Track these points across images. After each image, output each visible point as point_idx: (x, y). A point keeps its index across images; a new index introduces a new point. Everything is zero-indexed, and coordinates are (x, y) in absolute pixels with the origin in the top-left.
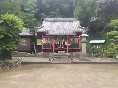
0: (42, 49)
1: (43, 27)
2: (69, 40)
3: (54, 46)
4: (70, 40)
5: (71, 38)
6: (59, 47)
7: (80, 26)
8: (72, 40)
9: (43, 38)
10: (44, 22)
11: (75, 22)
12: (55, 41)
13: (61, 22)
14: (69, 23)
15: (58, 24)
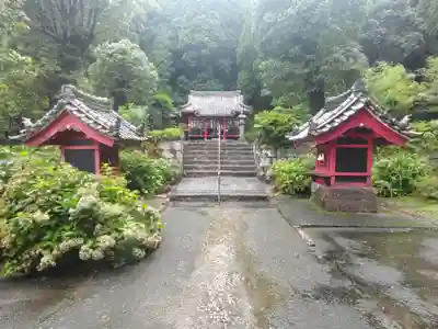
1: (191, 105)
2: (226, 123)
3: (205, 130)
5: (229, 120)
6: (213, 134)
7: (242, 104)
9: (191, 120)
10: (190, 97)
11: (236, 97)
12: (207, 124)
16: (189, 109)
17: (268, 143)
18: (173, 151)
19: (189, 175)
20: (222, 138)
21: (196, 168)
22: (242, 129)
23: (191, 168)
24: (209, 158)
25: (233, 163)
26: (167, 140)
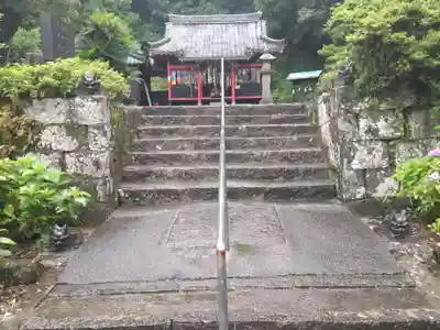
0: (170, 99)
1: (169, 40)
2: (236, 73)
3: (199, 88)
4: (239, 74)
5: (241, 68)
6: (213, 94)
7: (265, 36)
8: (244, 73)
9: (171, 70)
10: (169, 26)
11: (253, 25)
12: (200, 76)
13: (216, 27)
14: (236, 28)
15: (208, 30)
16: (166, 48)
17: (380, 94)
18: (75, 129)
19: (137, 200)
20: (229, 102)
21: (161, 176)
22: (267, 81)
23: (142, 177)
24: (198, 145)
25: (263, 156)
26: (53, 92)
